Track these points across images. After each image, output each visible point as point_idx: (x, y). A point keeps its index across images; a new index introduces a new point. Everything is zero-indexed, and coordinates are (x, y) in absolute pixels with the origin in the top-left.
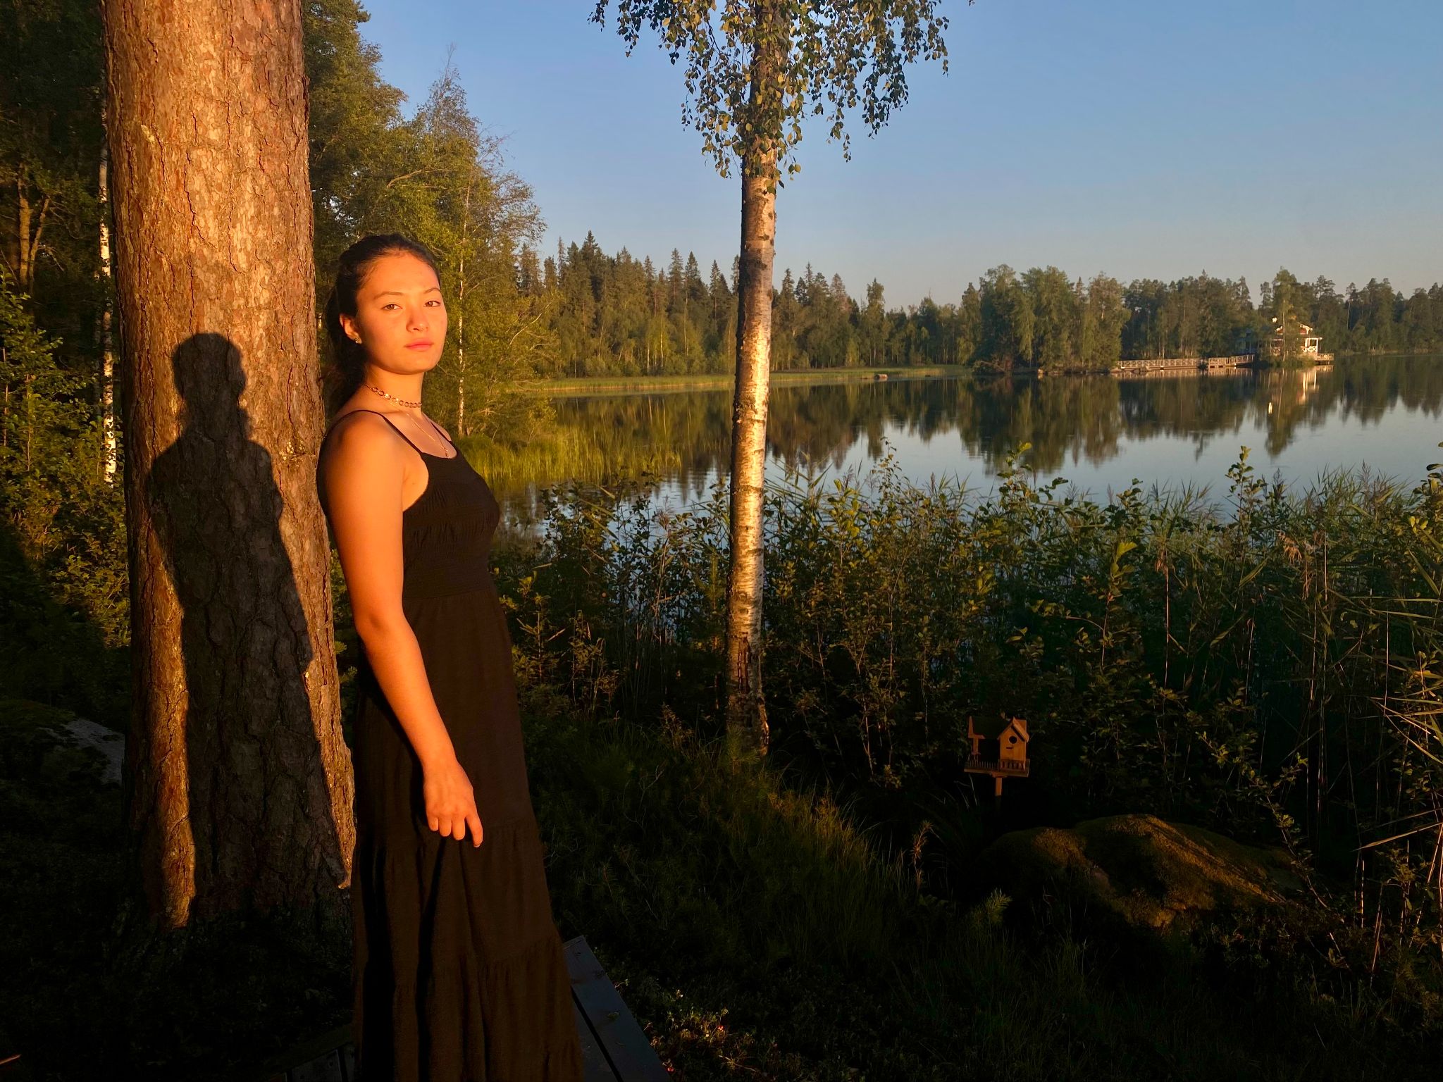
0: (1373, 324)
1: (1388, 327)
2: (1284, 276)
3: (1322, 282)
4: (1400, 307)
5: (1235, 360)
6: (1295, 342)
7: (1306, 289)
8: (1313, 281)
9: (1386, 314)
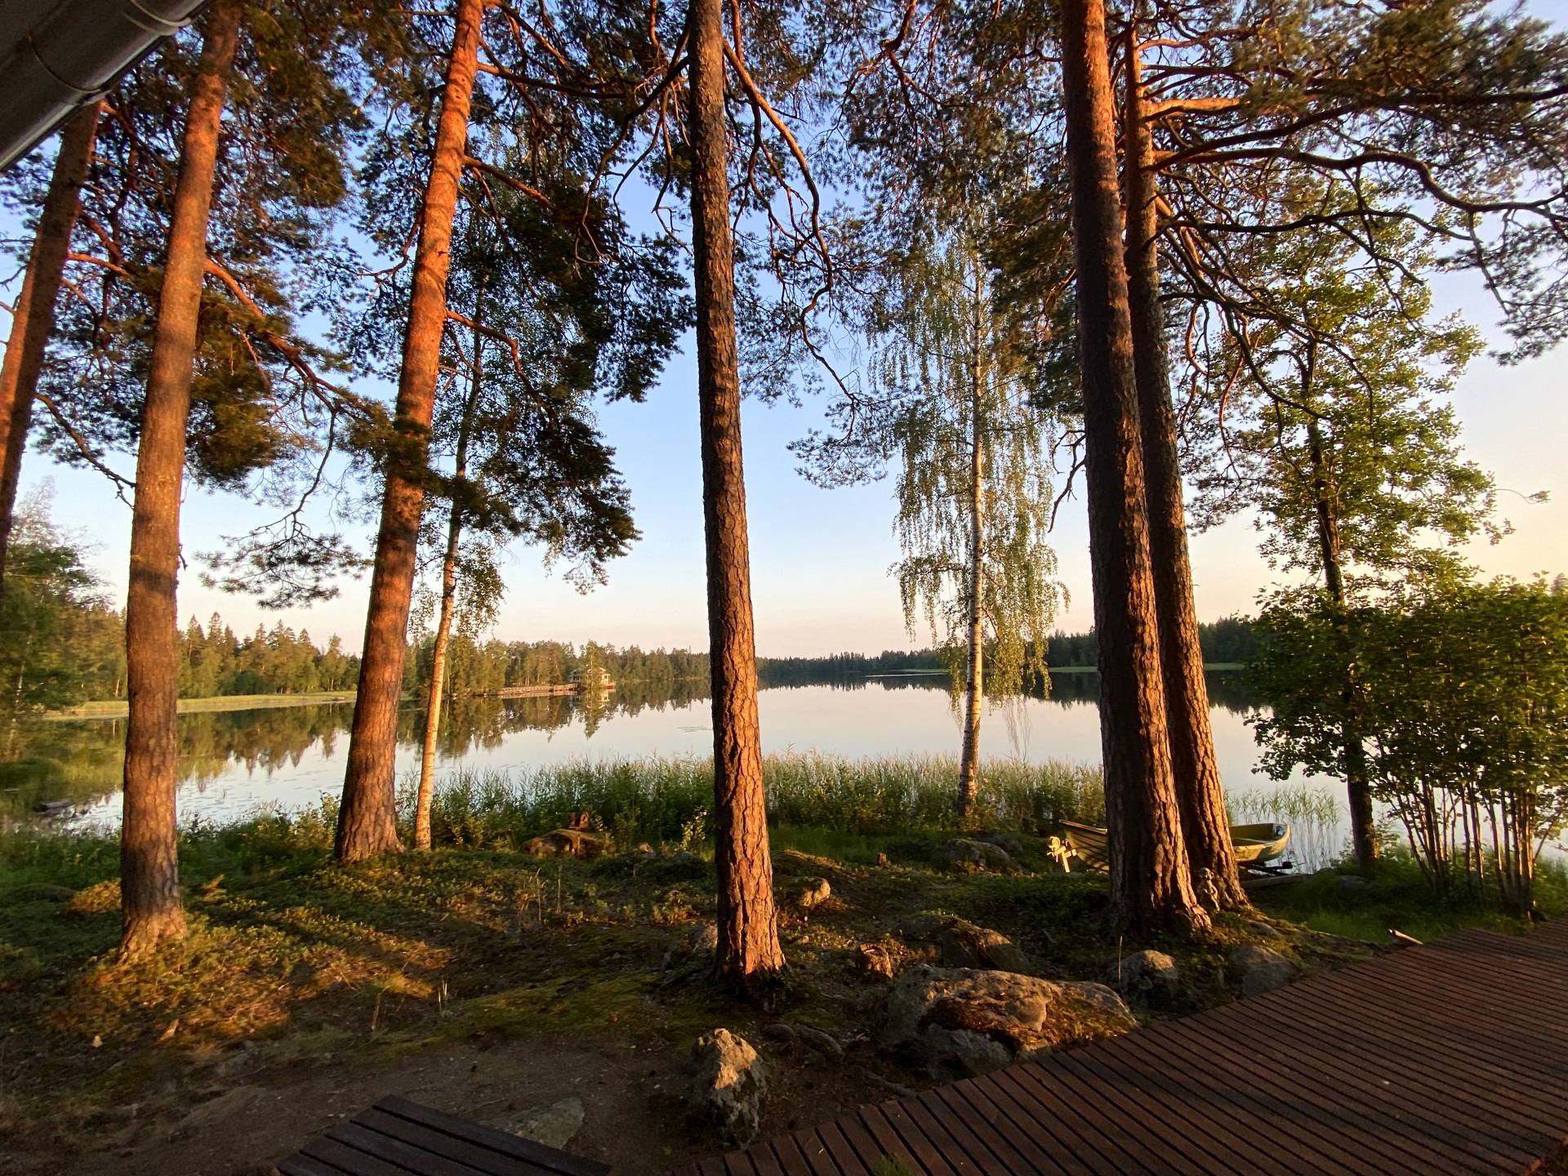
0: (633, 667)
1: (640, 667)
2: (591, 644)
3: (609, 646)
4: (644, 659)
5: (569, 686)
6: (597, 677)
7: (601, 649)
8: (605, 645)
9: (639, 663)
